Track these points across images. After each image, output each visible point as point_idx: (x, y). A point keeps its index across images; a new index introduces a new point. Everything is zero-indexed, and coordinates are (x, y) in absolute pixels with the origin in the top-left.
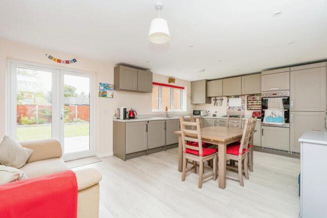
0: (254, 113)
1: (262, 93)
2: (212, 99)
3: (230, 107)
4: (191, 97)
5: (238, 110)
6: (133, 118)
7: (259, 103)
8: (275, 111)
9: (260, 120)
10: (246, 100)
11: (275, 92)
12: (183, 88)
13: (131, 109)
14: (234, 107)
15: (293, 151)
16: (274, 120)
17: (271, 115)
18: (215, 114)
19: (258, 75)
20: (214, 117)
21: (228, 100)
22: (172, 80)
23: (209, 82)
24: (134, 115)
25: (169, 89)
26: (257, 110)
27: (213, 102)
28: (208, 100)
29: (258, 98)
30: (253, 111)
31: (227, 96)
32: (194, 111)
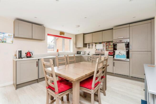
0: (109, 53)
1: (114, 40)
2: (87, 45)
3: (97, 49)
4: (76, 44)
5: (101, 51)
6: (30, 57)
7: (112, 47)
8: (121, 52)
9: (113, 57)
10: (105, 45)
11: (121, 40)
12: (71, 38)
13: (28, 51)
14: (99, 49)
15: (132, 76)
16: (120, 56)
17: (119, 54)
18: (89, 53)
19: (112, 30)
20: (88, 55)
21: (96, 45)
22: (62, 33)
23: (85, 35)
24: (30, 55)
25: (61, 39)
26: (111, 51)
27: (88, 46)
28: (85, 45)
29: (112, 44)
30: (109, 51)
31: (95, 43)
32: (77, 52)
